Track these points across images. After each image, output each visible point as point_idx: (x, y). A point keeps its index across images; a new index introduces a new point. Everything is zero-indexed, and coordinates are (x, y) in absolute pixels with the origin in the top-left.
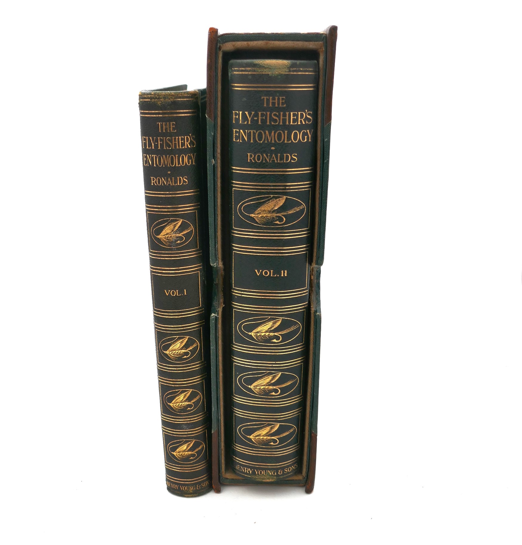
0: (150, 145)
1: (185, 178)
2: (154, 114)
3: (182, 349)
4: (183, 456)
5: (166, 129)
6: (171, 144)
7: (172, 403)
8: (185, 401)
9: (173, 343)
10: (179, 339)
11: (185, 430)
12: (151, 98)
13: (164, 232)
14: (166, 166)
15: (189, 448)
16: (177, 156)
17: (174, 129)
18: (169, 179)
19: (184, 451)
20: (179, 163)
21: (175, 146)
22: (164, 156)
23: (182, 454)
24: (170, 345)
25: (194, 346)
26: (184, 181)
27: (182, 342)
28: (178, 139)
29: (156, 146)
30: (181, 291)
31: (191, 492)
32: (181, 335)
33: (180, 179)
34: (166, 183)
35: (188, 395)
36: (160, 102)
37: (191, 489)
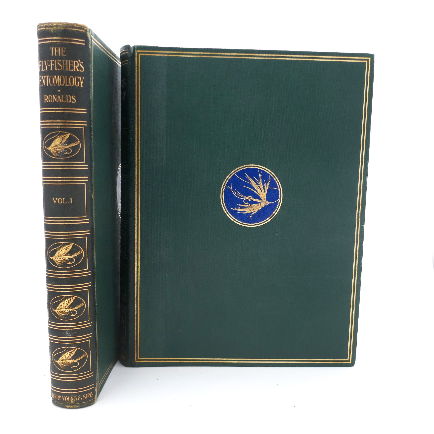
0: (44, 67)
1: (73, 97)
2: (48, 40)
3: (67, 255)
4: (65, 364)
5: (57, 53)
6: (61, 66)
7: (57, 310)
8: (69, 307)
9: (59, 249)
10: (65, 244)
11: (68, 337)
12: (46, 27)
13: (53, 145)
14: (57, 85)
15: (71, 356)
16: (66, 76)
17: (64, 53)
18: (59, 97)
19: (67, 359)
20: (68, 83)
21: (65, 68)
22: (55, 77)
23: (64, 363)
24: (56, 251)
25: (79, 253)
26: (72, 100)
27: (67, 248)
28: (68, 62)
29: (49, 68)
30: (67, 200)
31: (72, 402)
32: (67, 241)
33: (69, 98)
34: (56, 100)
35: (72, 301)
36: (53, 30)
37: (73, 399)
